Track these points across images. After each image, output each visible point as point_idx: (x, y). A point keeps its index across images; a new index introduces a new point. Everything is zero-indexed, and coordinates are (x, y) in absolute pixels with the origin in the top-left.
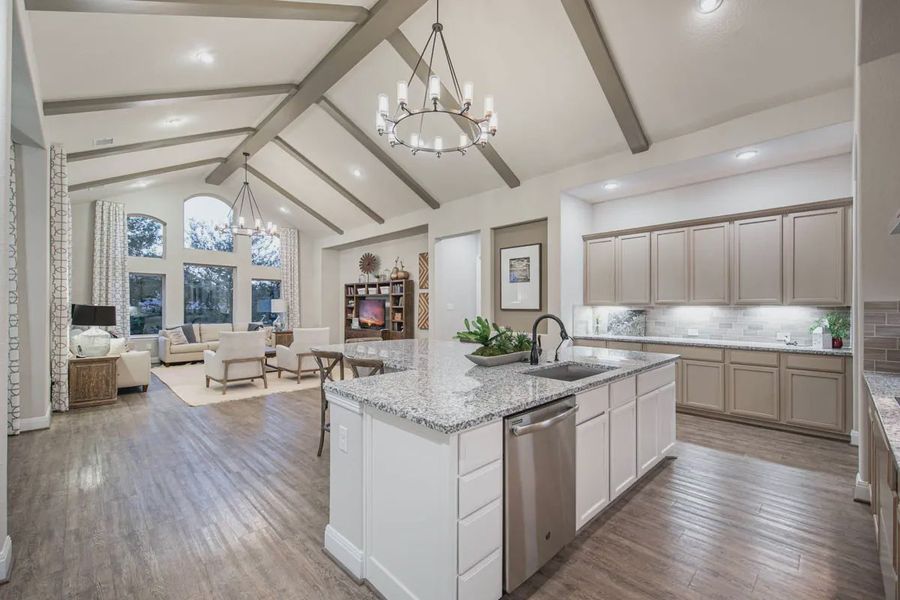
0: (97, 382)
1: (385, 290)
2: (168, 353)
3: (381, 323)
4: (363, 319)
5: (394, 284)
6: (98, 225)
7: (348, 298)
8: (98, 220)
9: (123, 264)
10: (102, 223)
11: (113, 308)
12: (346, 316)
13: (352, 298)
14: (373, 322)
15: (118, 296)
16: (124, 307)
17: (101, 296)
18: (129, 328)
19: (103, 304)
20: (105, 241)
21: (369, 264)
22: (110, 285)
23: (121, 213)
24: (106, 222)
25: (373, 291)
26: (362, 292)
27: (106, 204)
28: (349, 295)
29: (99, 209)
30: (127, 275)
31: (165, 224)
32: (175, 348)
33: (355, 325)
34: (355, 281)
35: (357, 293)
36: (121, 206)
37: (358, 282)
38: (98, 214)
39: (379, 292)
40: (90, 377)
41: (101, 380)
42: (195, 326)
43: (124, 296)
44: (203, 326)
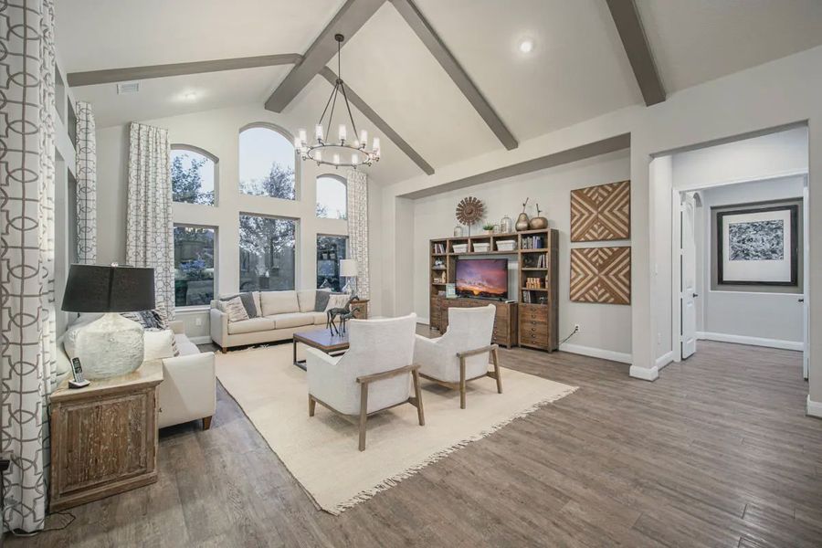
0: (114, 439)
1: (506, 246)
2: (225, 335)
3: (500, 291)
4: (464, 286)
5: (524, 236)
6: (134, 157)
7: (435, 258)
8: (134, 150)
9: (166, 211)
10: (139, 155)
11: (151, 271)
12: (432, 280)
13: (442, 258)
14: (484, 289)
15: (159, 255)
16: (166, 269)
17: (137, 253)
18: (173, 298)
19: (141, 265)
20: (142, 178)
21: (471, 211)
22: (149, 239)
23: (163, 141)
24: (143, 153)
25: (481, 248)
26: (460, 249)
27: (144, 128)
28: (436, 253)
29: (134, 134)
30: (171, 225)
31: (216, 160)
32: (234, 326)
33: (450, 292)
34: (449, 235)
35: (452, 250)
36: (163, 132)
37: (451, 236)
38: (134, 142)
39: (496, 248)
40: (98, 433)
41: (125, 434)
42: (256, 294)
43: (166, 255)
44: (265, 294)
